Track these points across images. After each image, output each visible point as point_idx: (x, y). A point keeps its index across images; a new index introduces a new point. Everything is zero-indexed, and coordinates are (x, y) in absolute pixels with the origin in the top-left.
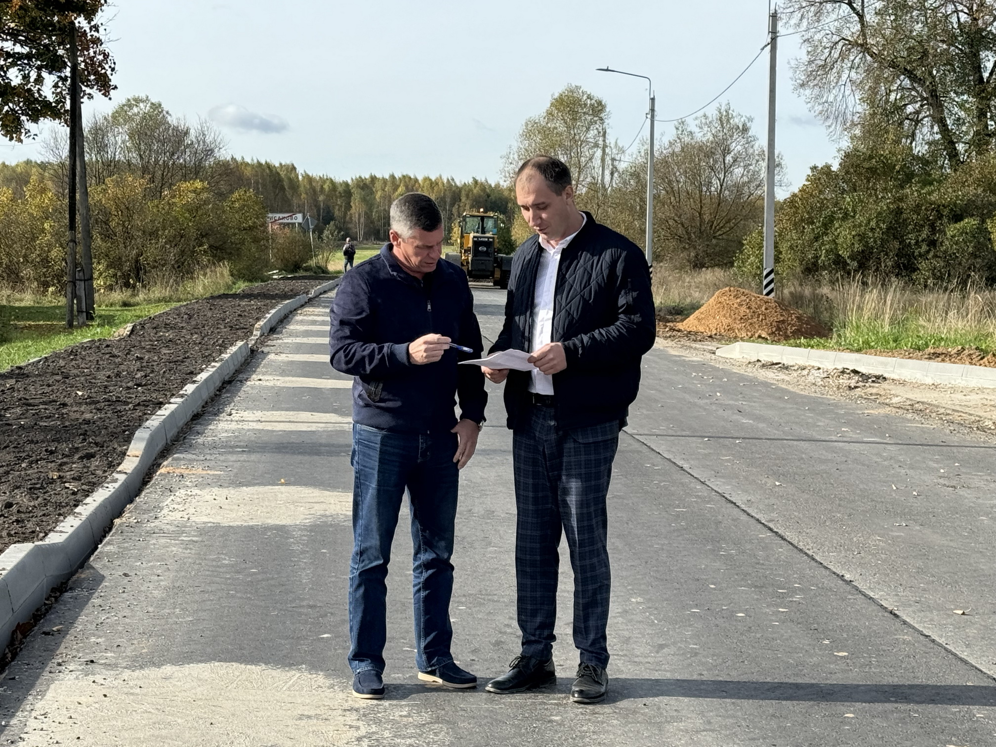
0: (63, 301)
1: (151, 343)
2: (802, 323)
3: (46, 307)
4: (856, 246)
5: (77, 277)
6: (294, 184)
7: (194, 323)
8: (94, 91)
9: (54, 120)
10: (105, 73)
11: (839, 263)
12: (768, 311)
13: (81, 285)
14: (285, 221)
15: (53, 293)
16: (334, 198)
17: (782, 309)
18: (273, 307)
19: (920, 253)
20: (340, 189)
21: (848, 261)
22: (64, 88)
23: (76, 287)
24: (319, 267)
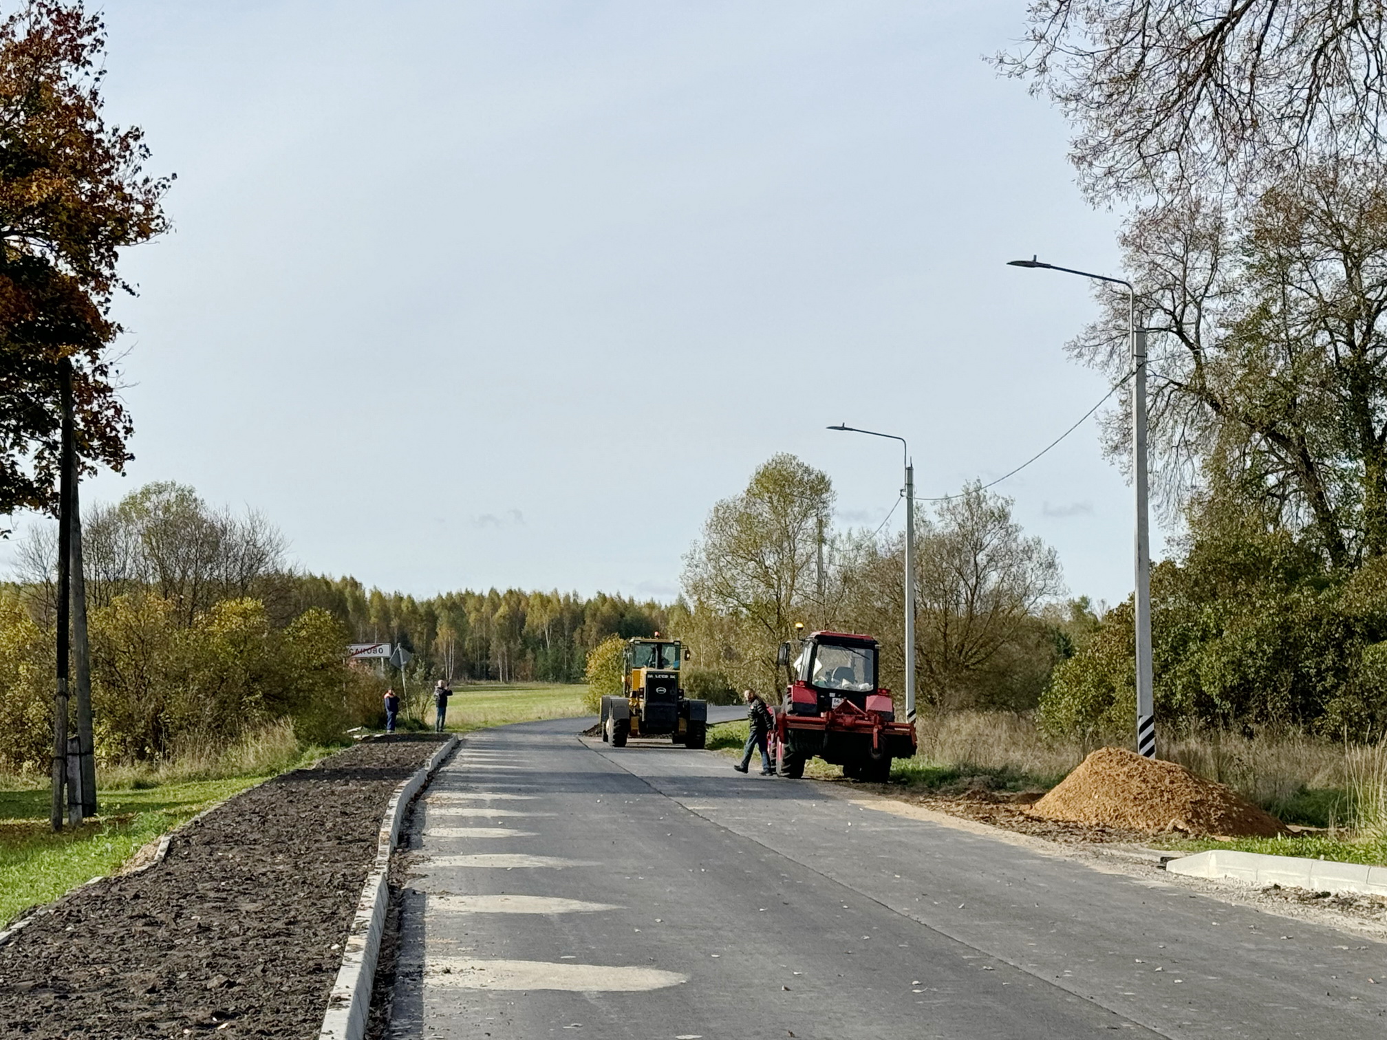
0: (44, 782)
1: (215, 884)
2: (1230, 803)
3: (19, 793)
4: (1229, 677)
5: (69, 750)
6: (360, 605)
7: (273, 831)
8: (99, 464)
9: (37, 508)
10: (116, 435)
11: (1204, 705)
12: (1175, 785)
13: (75, 762)
14: (366, 655)
15: (29, 771)
16: (413, 622)
17: (1195, 782)
18: (390, 795)
19: (1325, 688)
20: (422, 610)
21: (1217, 701)
22: (52, 459)
23: (67, 765)
24: (415, 721)
